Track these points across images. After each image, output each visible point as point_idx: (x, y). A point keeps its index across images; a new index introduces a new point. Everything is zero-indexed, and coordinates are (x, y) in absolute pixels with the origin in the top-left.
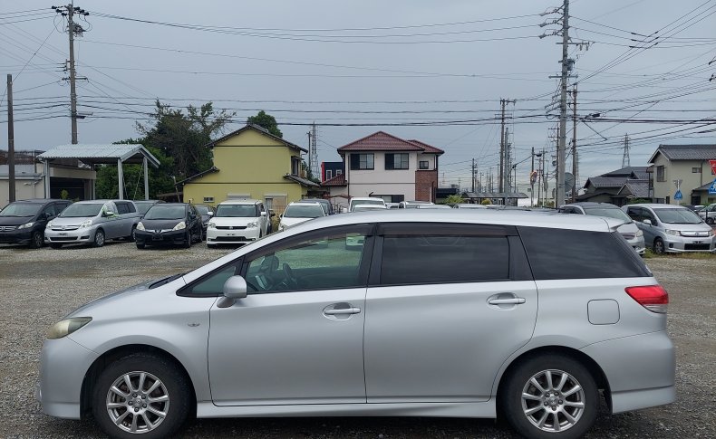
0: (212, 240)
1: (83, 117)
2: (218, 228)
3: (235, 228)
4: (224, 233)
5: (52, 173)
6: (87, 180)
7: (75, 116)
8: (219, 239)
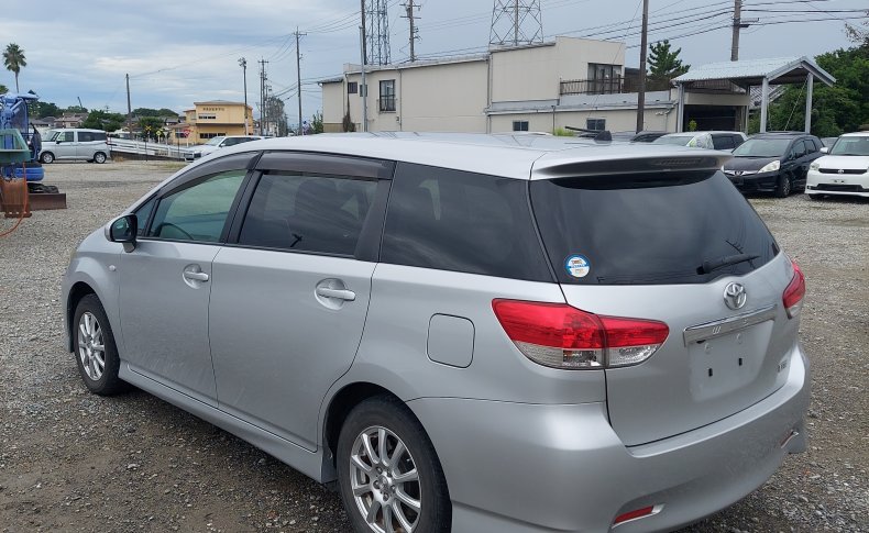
0: (813, 188)
1: (747, 26)
2: (822, 171)
3: (847, 172)
4: (829, 179)
5: (688, 99)
6: (739, 108)
7: (738, 26)
8: (822, 187)
